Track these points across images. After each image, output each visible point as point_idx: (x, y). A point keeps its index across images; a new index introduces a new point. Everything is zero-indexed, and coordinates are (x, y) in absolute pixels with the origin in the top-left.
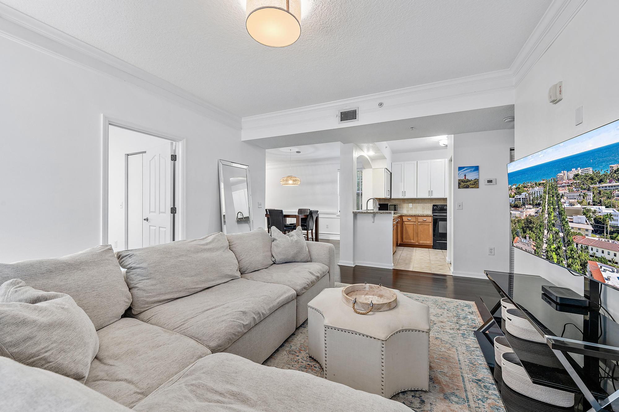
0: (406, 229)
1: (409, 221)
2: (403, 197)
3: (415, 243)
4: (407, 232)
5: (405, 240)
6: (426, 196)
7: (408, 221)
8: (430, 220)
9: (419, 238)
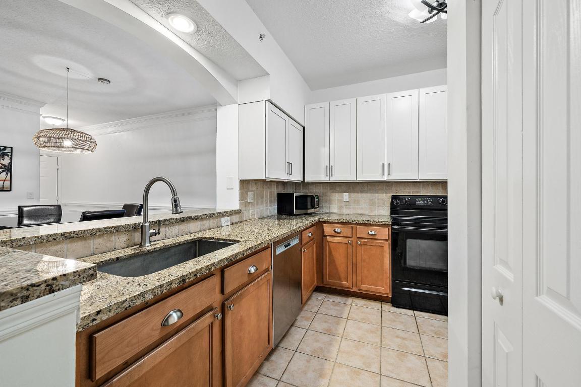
0: (330, 252)
1: (338, 235)
2: (327, 179)
3: (351, 289)
4: (332, 261)
5: (327, 279)
6: (377, 177)
7: (335, 234)
8: (385, 233)
9: (359, 278)
